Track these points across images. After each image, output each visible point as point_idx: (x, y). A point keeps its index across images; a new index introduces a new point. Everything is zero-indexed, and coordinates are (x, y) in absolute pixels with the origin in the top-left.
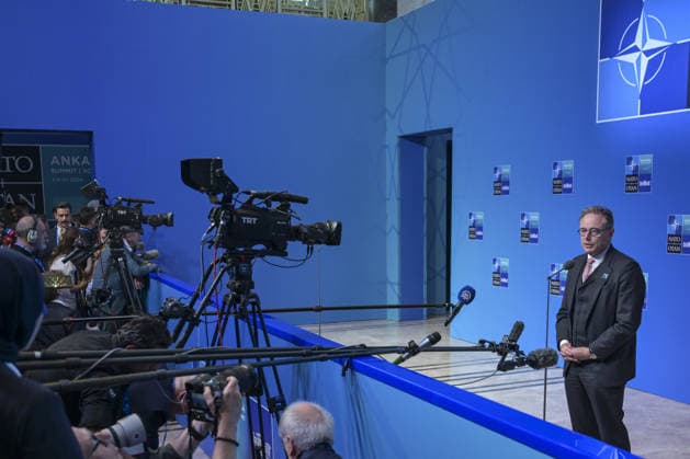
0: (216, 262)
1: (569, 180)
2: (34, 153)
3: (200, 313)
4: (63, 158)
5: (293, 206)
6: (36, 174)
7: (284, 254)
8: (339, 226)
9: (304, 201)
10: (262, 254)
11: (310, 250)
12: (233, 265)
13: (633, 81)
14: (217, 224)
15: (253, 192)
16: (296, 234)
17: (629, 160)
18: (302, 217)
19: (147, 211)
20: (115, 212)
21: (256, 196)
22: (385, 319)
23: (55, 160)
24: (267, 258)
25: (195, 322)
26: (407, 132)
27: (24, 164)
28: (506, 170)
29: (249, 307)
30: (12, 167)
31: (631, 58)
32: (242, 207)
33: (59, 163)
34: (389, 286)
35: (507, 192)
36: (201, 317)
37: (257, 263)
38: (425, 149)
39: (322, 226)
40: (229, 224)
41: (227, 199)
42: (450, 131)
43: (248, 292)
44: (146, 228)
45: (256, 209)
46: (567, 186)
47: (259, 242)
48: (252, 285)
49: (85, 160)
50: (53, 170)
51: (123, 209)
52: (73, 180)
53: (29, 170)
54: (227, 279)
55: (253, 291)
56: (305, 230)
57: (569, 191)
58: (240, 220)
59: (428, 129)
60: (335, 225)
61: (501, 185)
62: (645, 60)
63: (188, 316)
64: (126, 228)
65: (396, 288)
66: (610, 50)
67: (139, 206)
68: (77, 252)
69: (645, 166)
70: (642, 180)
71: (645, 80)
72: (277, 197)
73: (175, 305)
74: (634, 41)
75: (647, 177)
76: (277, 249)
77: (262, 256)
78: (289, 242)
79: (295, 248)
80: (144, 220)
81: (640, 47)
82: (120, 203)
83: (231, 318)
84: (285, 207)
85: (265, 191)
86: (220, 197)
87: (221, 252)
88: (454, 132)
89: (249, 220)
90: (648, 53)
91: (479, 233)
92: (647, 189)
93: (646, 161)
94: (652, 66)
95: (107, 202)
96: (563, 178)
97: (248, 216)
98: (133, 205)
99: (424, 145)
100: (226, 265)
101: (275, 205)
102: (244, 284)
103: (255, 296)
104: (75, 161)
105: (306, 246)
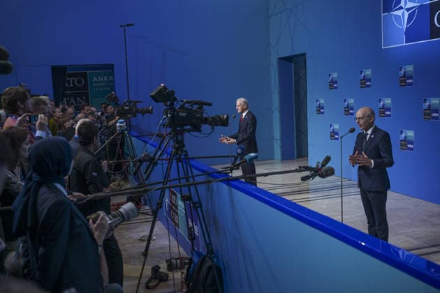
0: (167, 135)
1: (369, 80)
2: (84, 76)
3: (158, 159)
4: (99, 78)
5: (205, 107)
6: (85, 87)
7: (200, 131)
8: (228, 117)
9: (210, 105)
10: (189, 131)
11: (213, 129)
12: (174, 136)
13: (401, 25)
14: (167, 116)
15: (185, 100)
16: (206, 121)
17: (401, 68)
18: (209, 112)
19: (139, 106)
20: (123, 108)
21: (186, 102)
22: (273, 159)
23: (95, 79)
24: (192, 133)
25: (156, 164)
26: (283, 55)
27: (79, 82)
28: (335, 75)
29: (183, 157)
30: (74, 84)
31: (399, 13)
32: (179, 108)
33: (97, 80)
34: (275, 141)
35: (336, 88)
36: (159, 162)
37: (187, 136)
38: (293, 65)
39: (219, 117)
40: (173, 116)
41: (172, 104)
42: (305, 54)
43: (182, 149)
44: (139, 115)
45: (186, 109)
46: (368, 83)
47: (187, 125)
48: (184, 146)
49: (111, 78)
50: (94, 85)
51: (127, 106)
52: (105, 89)
53: (82, 85)
54: (172, 142)
55: (184, 149)
56: (210, 119)
57: (369, 86)
58: (178, 114)
59: (293, 54)
60: (225, 117)
61: (332, 84)
62: (407, 14)
63: (152, 162)
64: (129, 116)
65: (279, 142)
66: (388, 9)
67: (135, 105)
68: (105, 129)
69: (410, 71)
70: (408, 79)
71: (407, 24)
72: (196, 103)
73: (146, 156)
74: (400, 3)
75: (410, 78)
76: (197, 128)
77: (189, 132)
78: (202, 125)
79: (206, 128)
80: (137, 111)
81: (403, 6)
82: (125, 103)
83: (175, 161)
84: (201, 108)
85: (191, 100)
86: (169, 103)
87: (169, 130)
88: (307, 55)
89: (183, 114)
90: (408, 10)
91: (322, 111)
92: (411, 84)
93: (410, 68)
94: (410, 17)
95: (119, 103)
96: (365, 79)
97: (182, 112)
98: (132, 104)
99: (292, 62)
100: (171, 136)
101: (196, 107)
102: (180, 145)
103: (186, 151)
104: (105, 79)
105: (210, 127)
